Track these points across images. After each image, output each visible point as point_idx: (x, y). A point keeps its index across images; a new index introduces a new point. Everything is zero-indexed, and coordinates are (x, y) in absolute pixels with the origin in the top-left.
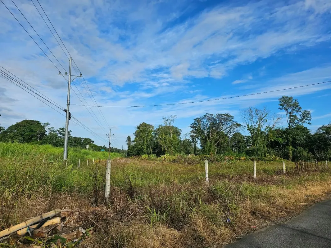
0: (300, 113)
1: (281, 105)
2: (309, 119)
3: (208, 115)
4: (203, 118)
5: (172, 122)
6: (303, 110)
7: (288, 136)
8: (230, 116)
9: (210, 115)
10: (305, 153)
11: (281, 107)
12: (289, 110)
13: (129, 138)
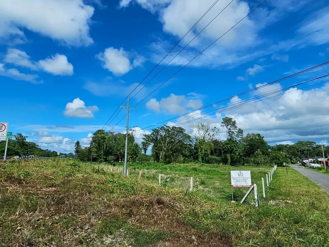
0: (236, 130)
2: (241, 134)
5: (134, 132)
6: (238, 128)
8: (183, 129)
9: (167, 127)
11: (223, 124)
12: (229, 127)
13: (78, 143)
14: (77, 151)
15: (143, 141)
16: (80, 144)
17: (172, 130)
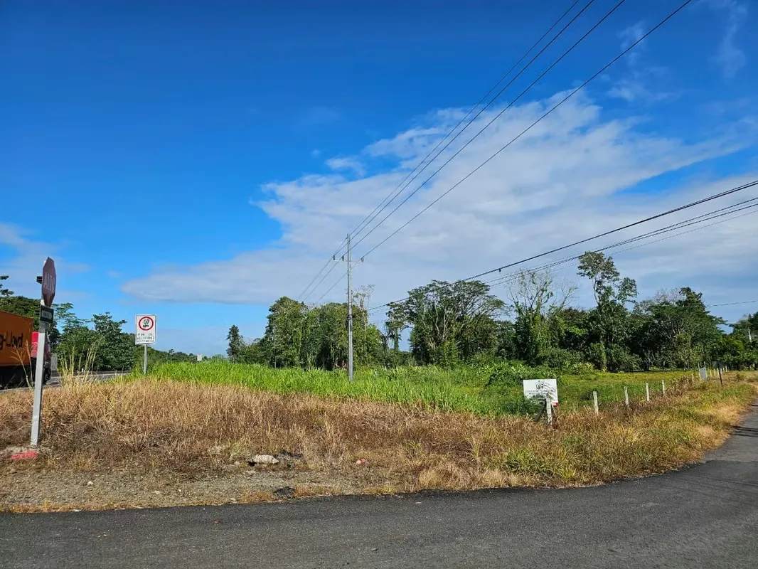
0: (617, 283)
1: (580, 267)
2: (632, 293)
3: (437, 284)
4: (427, 290)
5: (365, 299)
6: (622, 277)
7: (599, 325)
8: (483, 285)
9: (442, 283)
10: (626, 356)
11: (582, 271)
12: (598, 277)
13: (234, 332)
14: (233, 351)
15: (387, 318)
16: (239, 333)
17: (455, 289)
